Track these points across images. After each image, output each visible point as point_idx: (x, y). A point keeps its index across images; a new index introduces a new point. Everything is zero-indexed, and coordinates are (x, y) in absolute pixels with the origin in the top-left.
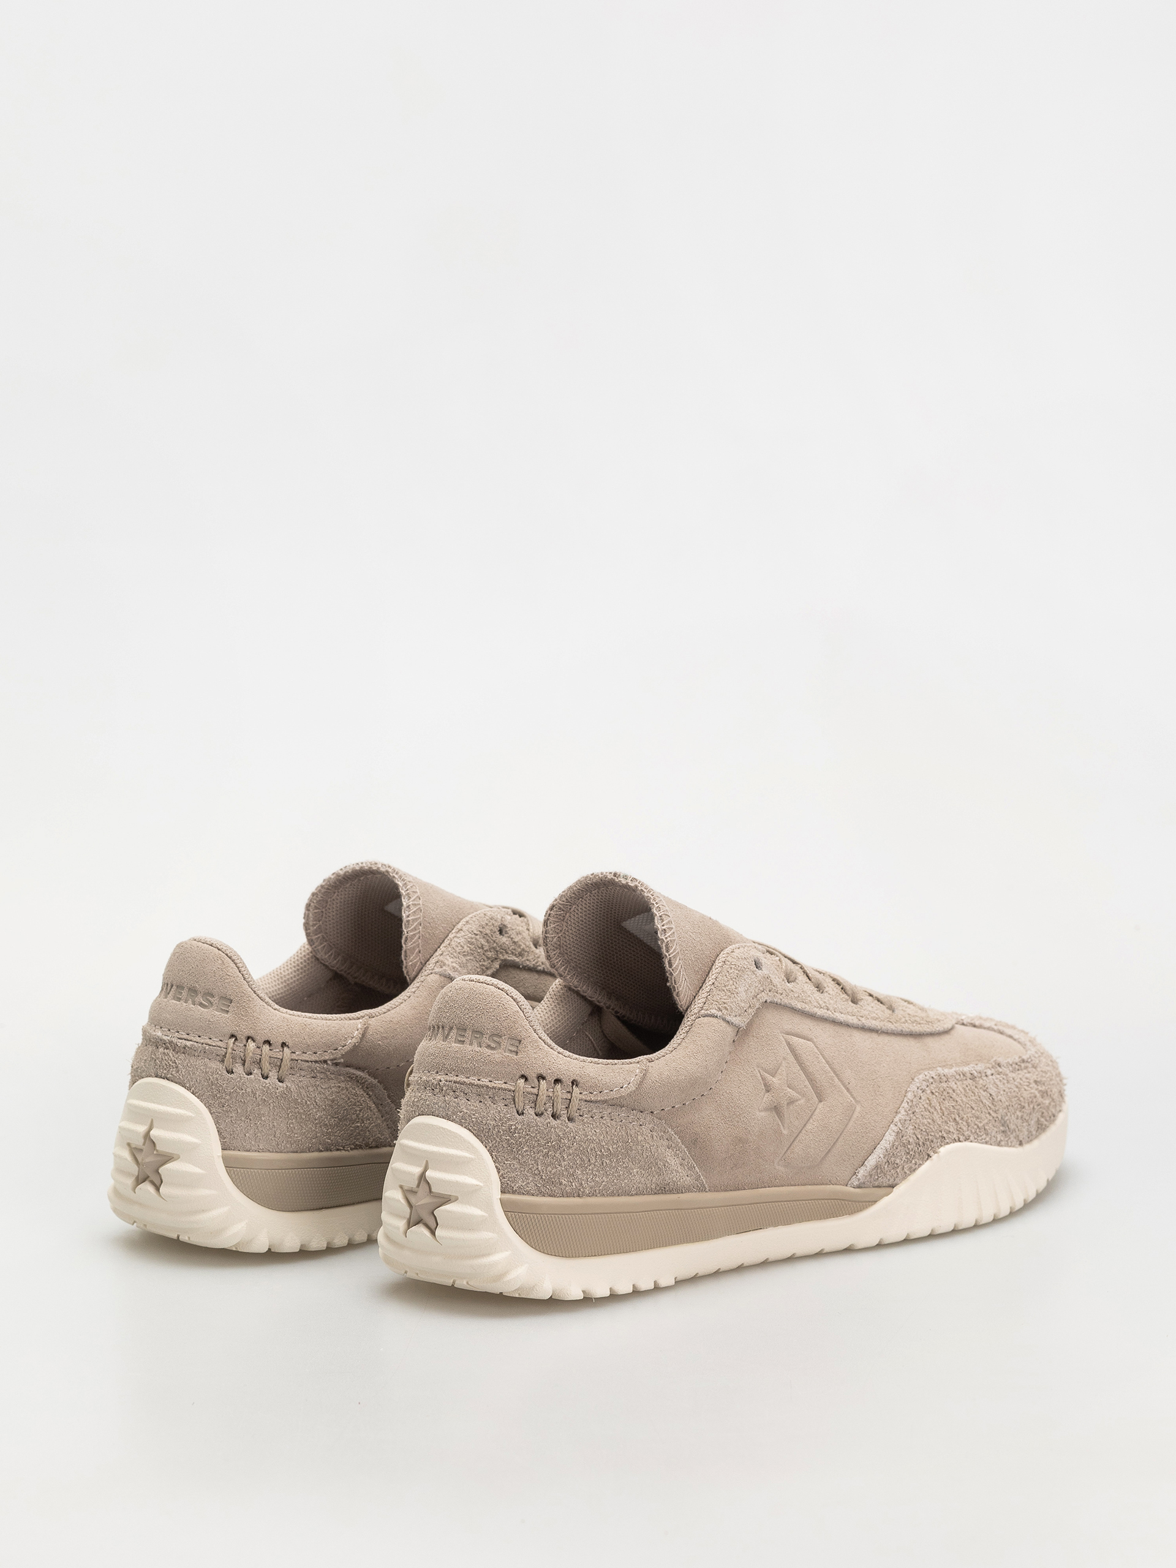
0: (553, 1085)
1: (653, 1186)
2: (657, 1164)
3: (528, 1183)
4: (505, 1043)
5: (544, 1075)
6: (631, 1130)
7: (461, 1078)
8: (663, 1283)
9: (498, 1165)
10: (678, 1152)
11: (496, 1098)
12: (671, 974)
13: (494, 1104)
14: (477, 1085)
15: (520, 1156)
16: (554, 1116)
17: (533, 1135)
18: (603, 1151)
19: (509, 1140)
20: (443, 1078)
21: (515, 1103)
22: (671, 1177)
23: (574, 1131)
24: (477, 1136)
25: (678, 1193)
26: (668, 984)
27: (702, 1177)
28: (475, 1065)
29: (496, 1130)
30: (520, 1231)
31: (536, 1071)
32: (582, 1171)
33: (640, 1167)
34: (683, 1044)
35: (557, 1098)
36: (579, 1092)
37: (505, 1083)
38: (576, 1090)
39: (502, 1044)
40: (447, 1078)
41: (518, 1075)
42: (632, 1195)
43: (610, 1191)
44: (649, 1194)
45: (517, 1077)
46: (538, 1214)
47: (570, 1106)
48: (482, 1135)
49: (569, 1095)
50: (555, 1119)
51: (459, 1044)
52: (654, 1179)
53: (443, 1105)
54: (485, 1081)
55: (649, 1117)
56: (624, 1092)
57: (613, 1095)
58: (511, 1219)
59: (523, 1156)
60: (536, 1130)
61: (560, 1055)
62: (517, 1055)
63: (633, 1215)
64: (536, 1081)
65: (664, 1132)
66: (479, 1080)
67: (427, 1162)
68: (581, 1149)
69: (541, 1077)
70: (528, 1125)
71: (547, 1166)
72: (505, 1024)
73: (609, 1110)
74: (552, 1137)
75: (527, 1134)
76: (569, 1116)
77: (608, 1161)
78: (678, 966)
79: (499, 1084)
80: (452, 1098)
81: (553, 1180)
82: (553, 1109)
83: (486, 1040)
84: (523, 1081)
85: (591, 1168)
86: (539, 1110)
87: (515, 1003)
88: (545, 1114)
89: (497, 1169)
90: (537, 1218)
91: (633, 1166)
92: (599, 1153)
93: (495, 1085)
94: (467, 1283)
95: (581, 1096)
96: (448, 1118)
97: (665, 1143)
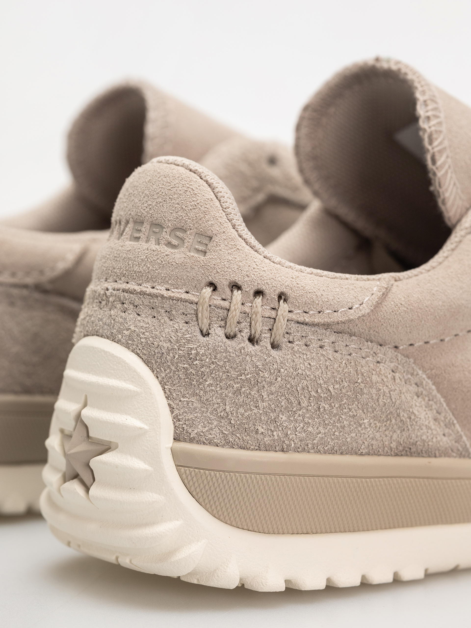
0: (252, 298)
1: (394, 445)
2: (398, 415)
3: (212, 429)
4: (190, 238)
5: (240, 283)
6: (362, 367)
7: (132, 286)
8: (406, 576)
9: (171, 403)
10: (431, 403)
11: (174, 312)
12: (435, 174)
13: (171, 320)
14: (150, 295)
15: (202, 392)
16: (251, 340)
17: (221, 363)
18: (319, 391)
19: (186, 369)
20: (110, 285)
21: (197, 320)
22: (419, 434)
23: (278, 361)
24: (147, 363)
25: (429, 456)
26: (432, 188)
27: (464, 438)
28: (149, 268)
29: (171, 355)
30: (197, 494)
31: (228, 278)
32: (289, 417)
33: (375, 418)
34: (446, 263)
35: (256, 316)
36: (287, 309)
37: (187, 292)
38: (284, 307)
39: (186, 241)
40: (116, 286)
41: (204, 282)
42: (362, 454)
43: (329, 446)
44: (387, 455)
45: (203, 284)
46: (221, 471)
47: (275, 328)
48: (153, 362)
49: (273, 313)
50: (253, 344)
51: (134, 241)
52: (395, 436)
53: (108, 321)
54: (161, 290)
55: (391, 353)
56: (353, 315)
57: (337, 317)
58: (184, 476)
59: (205, 392)
60: (226, 358)
61: (267, 261)
62: (205, 255)
63: (362, 482)
64: (228, 291)
65: (412, 374)
66: (153, 288)
67: (86, 396)
68: (288, 386)
69: (235, 286)
70: (215, 350)
71: (238, 406)
72: (192, 214)
73: (333, 338)
74: (247, 368)
75: (213, 363)
76: (274, 342)
77: (327, 406)
78: (444, 163)
79: (179, 293)
80: (119, 312)
81: (246, 426)
82: (250, 330)
83: (166, 236)
84: (209, 290)
85: (301, 413)
86: (232, 329)
87: (209, 189)
88: (239, 336)
89: (170, 407)
90: (221, 476)
91: (364, 416)
92: (313, 393)
93: (172, 295)
94: (131, 561)
95: (290, 315)
96: (112, 338)
97: (413, 388)
